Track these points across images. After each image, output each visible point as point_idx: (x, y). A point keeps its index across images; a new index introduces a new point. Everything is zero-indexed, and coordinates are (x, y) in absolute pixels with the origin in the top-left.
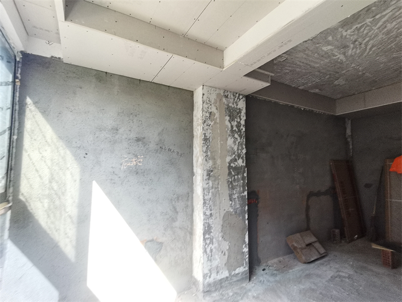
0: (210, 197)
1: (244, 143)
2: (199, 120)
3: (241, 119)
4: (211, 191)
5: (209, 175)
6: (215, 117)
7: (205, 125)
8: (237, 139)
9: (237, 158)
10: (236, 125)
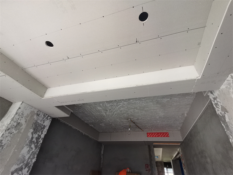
2: (4, 127)
3: (42, 133)
6: (21, 128)
8: (32, 148)
10: (36, 138)
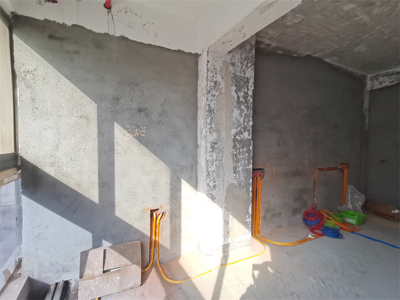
0: (214, 169)
1: (251, 115)
2: (204, 90)
3: (248, 90)
4: (215, 163)
5: (213, 147)
6: (221, 87)
7: (210, 95)
8: (243, 110)
9: (243, 131)
10: (243, 96)
